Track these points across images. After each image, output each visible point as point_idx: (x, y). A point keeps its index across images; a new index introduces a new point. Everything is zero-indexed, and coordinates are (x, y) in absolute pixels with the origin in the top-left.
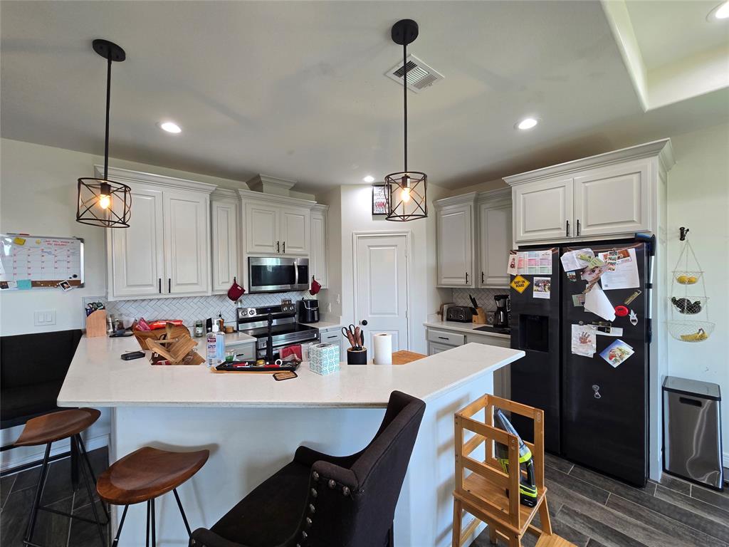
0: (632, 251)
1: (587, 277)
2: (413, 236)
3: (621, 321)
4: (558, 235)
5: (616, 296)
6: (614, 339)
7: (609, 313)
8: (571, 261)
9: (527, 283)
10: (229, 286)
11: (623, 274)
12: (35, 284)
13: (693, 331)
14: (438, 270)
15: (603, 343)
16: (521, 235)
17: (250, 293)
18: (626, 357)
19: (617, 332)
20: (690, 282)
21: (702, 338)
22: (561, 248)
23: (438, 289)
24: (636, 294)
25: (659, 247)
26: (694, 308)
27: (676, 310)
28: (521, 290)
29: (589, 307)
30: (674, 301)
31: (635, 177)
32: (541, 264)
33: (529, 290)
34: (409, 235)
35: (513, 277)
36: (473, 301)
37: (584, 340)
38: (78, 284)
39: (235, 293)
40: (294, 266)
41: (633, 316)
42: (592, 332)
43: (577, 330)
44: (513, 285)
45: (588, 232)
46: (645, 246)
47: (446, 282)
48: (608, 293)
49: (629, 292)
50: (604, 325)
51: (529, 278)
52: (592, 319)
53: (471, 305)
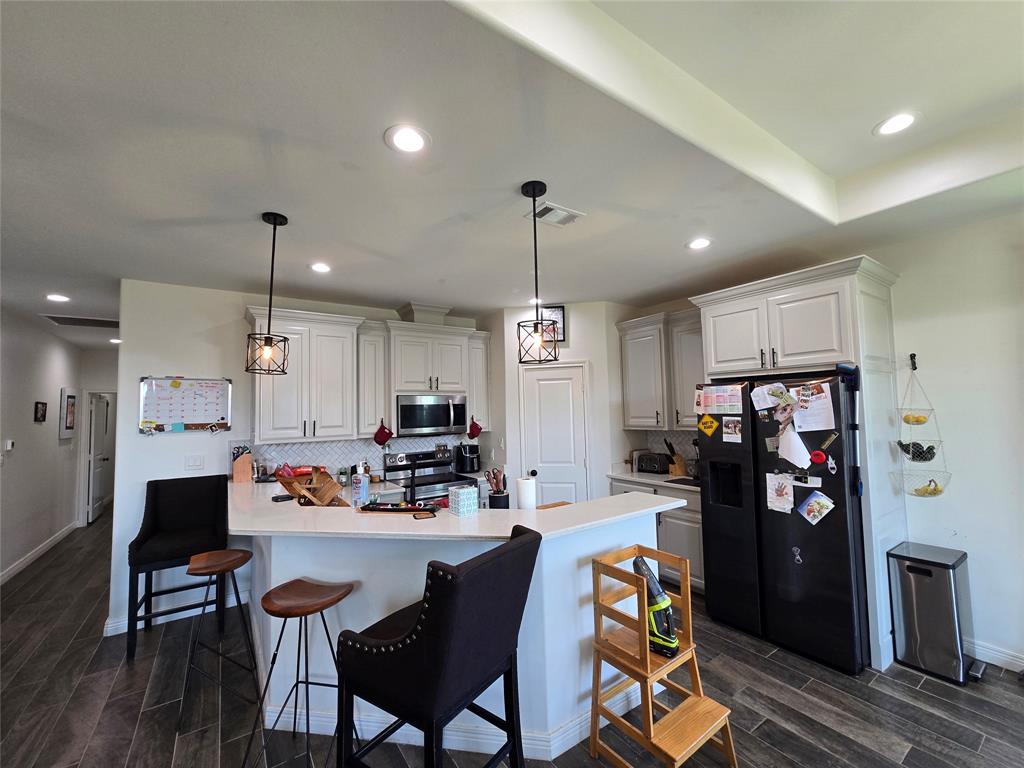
0: (826, 387)
1: (779, 417)
2: (590, 364)
3: (817, 468)
4: (751, 366)
5: (812, 439)
6: (810, 491)
7: (802, 458)
8: (763, 398)
9: (716, 424)
10: (375, 429)
11: (816, 412)
12: (188, 427)
13: (922, 484)
14: (624, 407)
15: (801, 495)
16: (714, 366)
17: (399, 436)
18: (826, 512)
19: (815, 482)
20: (918, 422)
21: (935, 492)
22: (751, 382)
23: (625, 430)
24: (834, 437)
25: (865, 379)
26: (921, 454)
27: (906, 458)
28: (709, 432)
29: (783, 454)
30: (900, 444)
31: (833, 298)
32: (729, 400)
33: (719, 432)
34: (586, 366)
35: (700, 417)
36: (670, 447)
37: (780, 492)
38: (225, 427)
39: (382, 437)
40: (448, 405)
41: (831, 463)
42: (788, 482)
43: (772, 480)
44: (702, 427)
45: (786, 363)
46: (847, 379)
47: (635, 423)
48: (803, 435)
49: (828, 433)
50: (801, 475)
51: (718, 417)
52: (786, 467)
53: (668, 453)
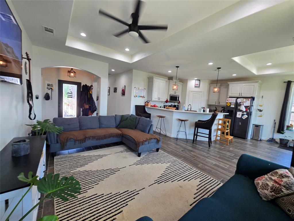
0: (250, 99)
1: (241, 103)
2: (204, 92)
3: (246, 111)
4: (237, 95)
5: (246, 107)
6: (244, 114)
7: (244, 110)
8: (239, 100)
9: (230, 104)
10: (166, 100)
11: (248, 103)
12: (140, 96)
13: (259, 115)
14: (208, 100)
15: (243, 115)
16: (230, 94)
17: (170, 102)
18: (246, 117)
19: (245, 113)
20: (261, 106)
21: (261, 116)
22: (238, 98)
23: (208, 105)
24: (249, 107)
25: (255, 99)
26: (260, 111)
27: (258, 111)
28: (228, 105)
29: (241, 109)
30: (258, 109)
31: (253, 86)
32: (233, 100)
33: (230, 105)
34: (203, 92)
35: (227, 103)
36: (216, 108)
37: (239, 115)
38: (144, 97)
39: (167, 102)
40: (177, 97)
41: (248, 110)
42: (241, 113)
43: (238, 113)
44: (227, 104)
45: (243, 95)
46: (253, 99)
47: (210, 103)
48: (244, 106)
49: (248, 106)
50: (243, 112)
51: (231, 103)
52: (241, 111)
53: (215, 109)
